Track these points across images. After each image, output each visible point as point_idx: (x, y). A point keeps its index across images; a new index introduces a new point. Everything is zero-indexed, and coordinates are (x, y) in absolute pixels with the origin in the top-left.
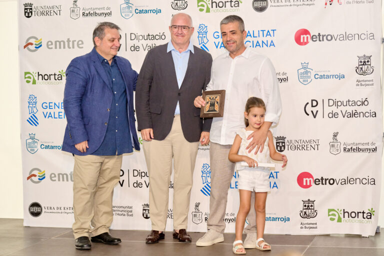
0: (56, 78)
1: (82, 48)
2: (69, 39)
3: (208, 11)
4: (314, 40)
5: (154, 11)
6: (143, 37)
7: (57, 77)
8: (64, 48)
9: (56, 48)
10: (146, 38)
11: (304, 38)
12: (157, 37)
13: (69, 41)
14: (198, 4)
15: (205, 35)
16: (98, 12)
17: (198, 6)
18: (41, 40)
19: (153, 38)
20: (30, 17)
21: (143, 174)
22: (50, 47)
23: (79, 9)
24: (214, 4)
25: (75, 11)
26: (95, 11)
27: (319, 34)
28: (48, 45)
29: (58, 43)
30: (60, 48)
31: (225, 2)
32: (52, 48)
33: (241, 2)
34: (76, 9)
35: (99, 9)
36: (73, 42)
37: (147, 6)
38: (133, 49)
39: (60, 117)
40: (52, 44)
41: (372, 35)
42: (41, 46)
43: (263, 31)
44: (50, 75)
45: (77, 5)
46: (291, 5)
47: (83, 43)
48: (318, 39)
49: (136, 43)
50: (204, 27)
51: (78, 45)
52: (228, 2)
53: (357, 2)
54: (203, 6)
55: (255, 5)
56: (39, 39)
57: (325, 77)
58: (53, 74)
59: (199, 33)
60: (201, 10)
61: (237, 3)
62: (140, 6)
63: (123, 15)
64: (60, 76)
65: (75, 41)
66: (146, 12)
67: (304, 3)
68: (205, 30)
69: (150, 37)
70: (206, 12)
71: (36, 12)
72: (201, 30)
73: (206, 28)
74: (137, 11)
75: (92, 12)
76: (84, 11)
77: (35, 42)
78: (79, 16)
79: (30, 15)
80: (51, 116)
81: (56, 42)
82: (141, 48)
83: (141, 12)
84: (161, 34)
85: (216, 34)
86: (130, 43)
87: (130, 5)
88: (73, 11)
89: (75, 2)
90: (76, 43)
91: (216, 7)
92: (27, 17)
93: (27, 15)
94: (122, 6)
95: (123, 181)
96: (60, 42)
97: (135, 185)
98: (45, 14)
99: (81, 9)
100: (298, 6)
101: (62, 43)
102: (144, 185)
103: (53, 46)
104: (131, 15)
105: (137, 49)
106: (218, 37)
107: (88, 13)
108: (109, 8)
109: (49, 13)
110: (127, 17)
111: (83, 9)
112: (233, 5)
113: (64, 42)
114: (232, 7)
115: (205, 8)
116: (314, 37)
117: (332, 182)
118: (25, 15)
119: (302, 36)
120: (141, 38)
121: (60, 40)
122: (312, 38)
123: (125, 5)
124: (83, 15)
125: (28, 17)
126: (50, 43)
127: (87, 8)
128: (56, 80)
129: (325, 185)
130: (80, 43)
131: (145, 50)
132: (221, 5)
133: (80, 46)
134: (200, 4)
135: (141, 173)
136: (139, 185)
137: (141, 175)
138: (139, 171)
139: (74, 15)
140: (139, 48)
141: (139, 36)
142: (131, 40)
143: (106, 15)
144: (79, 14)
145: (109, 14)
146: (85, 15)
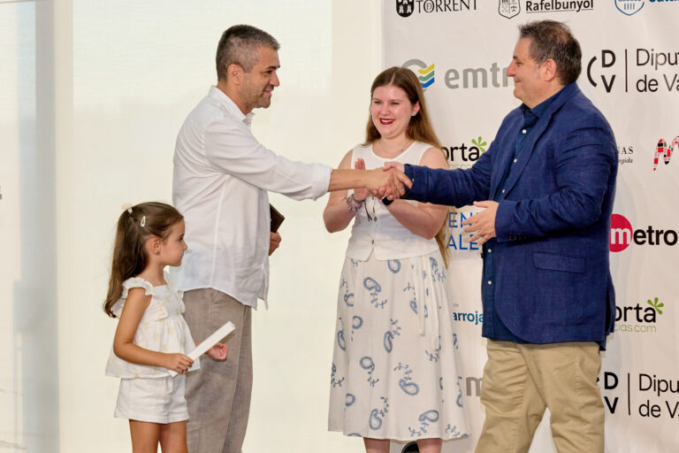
0: (466, 156)
2: (495, 65)
6: (667, 57)
7: (467, 153)
8: (485, 85)
9: (466, 85)
10: (673, 61)
13: (495, 68)
18: (433, 66)
20: (410, 14)
21: (663, 386)
22: (452, 83)
28: (447, 80)
29: (470, 75)
30: (475, 85)
32: (457, 86)
38: (642, 86)
39: (473, 246)
40: (457, 77)
42: (432, 81)
44: (452, 149)
49: (649, 71)
56: (428, 65)
58: (461, 146)
63: (621, 5)
64: (474, 151)
71: (422, 3)
77: (420, 71)
78: (517, 10)
79: (409, 10)
80: (454, 245)
81: (466, 72)
82: (662, 85)
86: (636, 73)
88: (505, 0)
92: (401, 15)
93: (401, 10)
95: (616, 399)
96: (475, 73)
97: (644, 410)
98: (442, 6)
101: (480, 74)
102: (665, 412)
103: (460, 82)
105: (652, 88)
109: (451, 6)
110: (629, 12)
113: (483, 71)
118: (398, 10)
120: (661, 59)
121: (475, 68)
124: (527, 6)
125: (405, 15)
126: (452, 75)
128: (465, 160)
131: (670, 89)
135: (659, 382)
136: (652, 410)
137: (659, 389)
138: (653, 379)
139: (507, 9)
140: (657, 84)
141: (657, 56)
142: (638, 64)
143: (580, 7)
144: (517, 6)
145: (587, 4)
146: (532, 7)
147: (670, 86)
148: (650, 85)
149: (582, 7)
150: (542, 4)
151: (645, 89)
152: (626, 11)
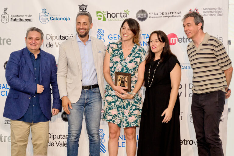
1: (10, 44)
3: (104, 20)
4: (180, 41)
5: (65, 19)
6: (56, 37)
10: (58, 38)
11: (172, 40)
12: (67, 38)
14: (97, 14)
15: (102, 37)
16: (22, 18)
17: (97, 16)
19: (63, 38)
21: (55, 137)
23: (8, 16)
24: (109, 15)
25: (5, 17)
26: (20, 18)
27: (184, 37)
31: (117, 14)
33: (128, 14)
34: (6, 16)
35: (23, 16)
36: (4, 40)
37: (59, 15)
38: (48, 45)
41: (221, 38)
43: (144, 35)
45: (7, 13)
46: (164, 17)
47: (10, 41)
48: (183, 41)
49: (50, 41)
50: (101, 31)
51: (7, 42)
52: (119, 13)
53: (211, 15)
54: (100, 16)
55: (138, 16)
57: (187, 68)
59: (98, 35)
60: (99, 19)
61: (125, 14)
62: (54, 15)
63: (41, 21)
65: (5, 39)
66: (59, 19)
67: (173, 15)
68: (102, 33)
69: (62, 37)
70: (103, 20)
72: (100, 33)
73: (103, 32)
74: (52, 19)
75: (18, 18)
76: (12, 18)
78: (8, 21)
83: (55, 19)
84: (70, 36)
85: (110, 36)
87: (47, 14)
88: (4, 17)
89: (5, 10)
90: (5, 41)
91: (110, 17)
94: (41, 15)
99: (10, 16)
100: (169, 17)
102: (55, 145)
104: (47, 21)
106: (111, 38)
107: (15, 19)
108: (30, 16)
110: (44, 23)
111: (11, 16)
112: (122, 16)
114: (121, 17)
115: (102, 18)
116: (180, 39)
117: (191, 142)
119: (171, 39)
120: (54, 38)
122: (179, 40)
123: (43, 14)
124: (11, 20)
127: (14, 15)
129: (186, 145)
130: (9, 40)
131: (57, 47)
132: (113, 15)
133: (9, 43)
134: (98, 15)
135: (53, 136)
136: (51, 144)
137: (53, 138)
138: (51, 135)
139: (4, 20)
140: (53, 45)
141: (53, 37)
142: (47, 39)
143: (28, 21)
144: (8, 19)
145: (30, 20)
146: (13, 20)
147: (57, 45)
148: (51, 45)
149: (29, 21)
150: (16, 19)
151: (49, 47)
152: (43, 23)
